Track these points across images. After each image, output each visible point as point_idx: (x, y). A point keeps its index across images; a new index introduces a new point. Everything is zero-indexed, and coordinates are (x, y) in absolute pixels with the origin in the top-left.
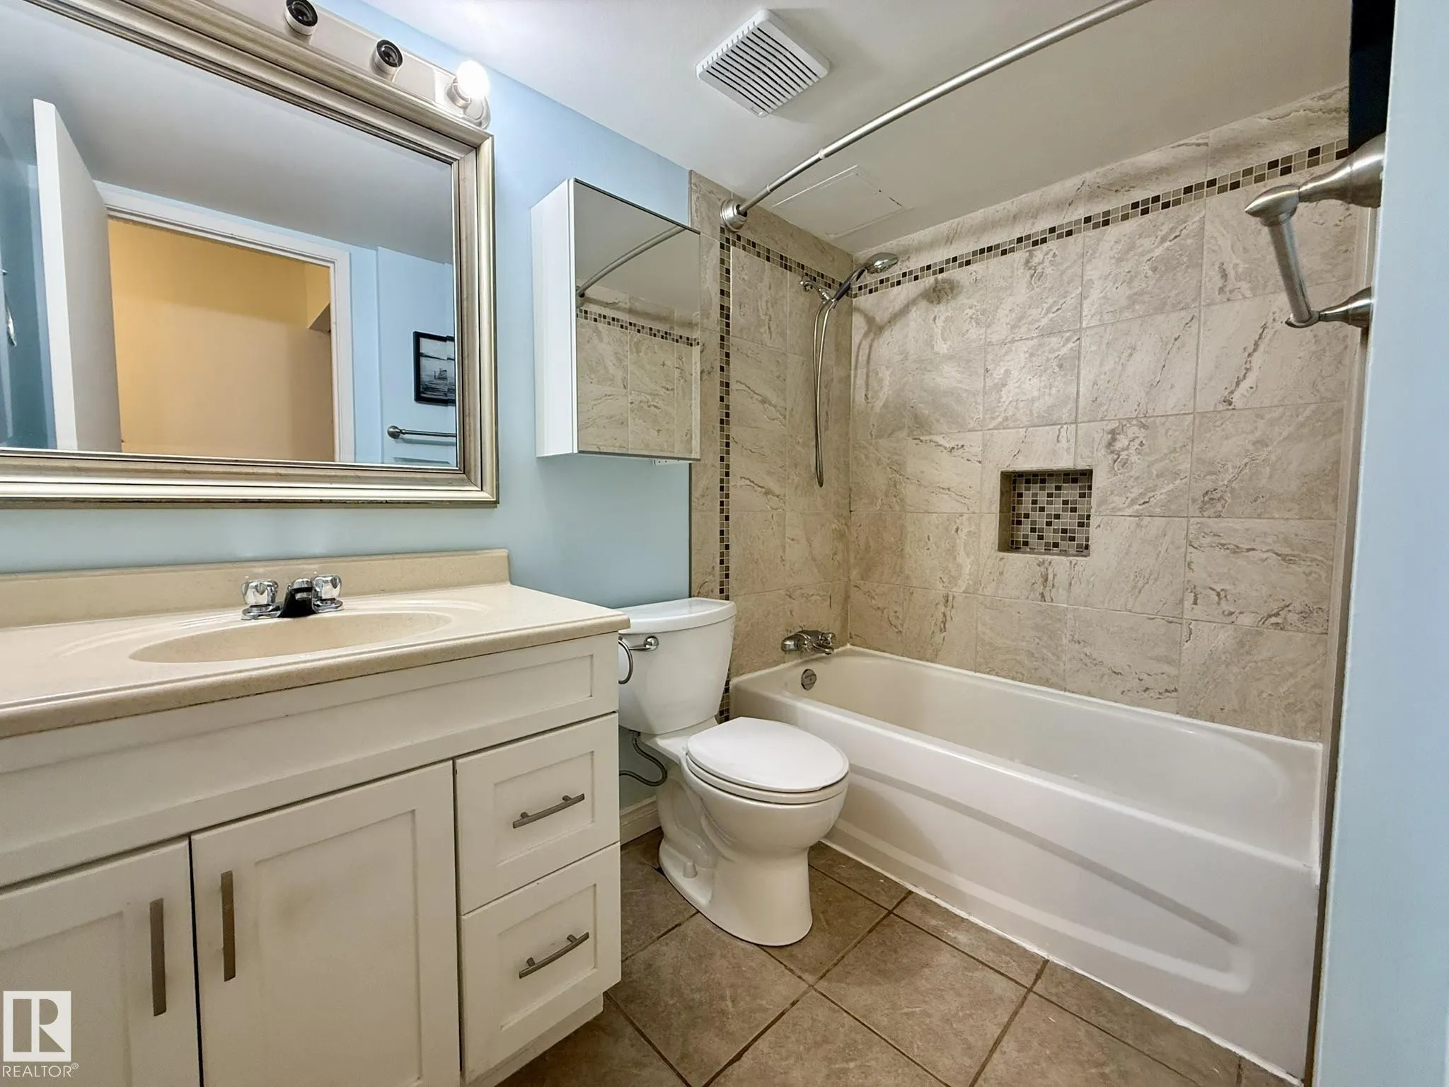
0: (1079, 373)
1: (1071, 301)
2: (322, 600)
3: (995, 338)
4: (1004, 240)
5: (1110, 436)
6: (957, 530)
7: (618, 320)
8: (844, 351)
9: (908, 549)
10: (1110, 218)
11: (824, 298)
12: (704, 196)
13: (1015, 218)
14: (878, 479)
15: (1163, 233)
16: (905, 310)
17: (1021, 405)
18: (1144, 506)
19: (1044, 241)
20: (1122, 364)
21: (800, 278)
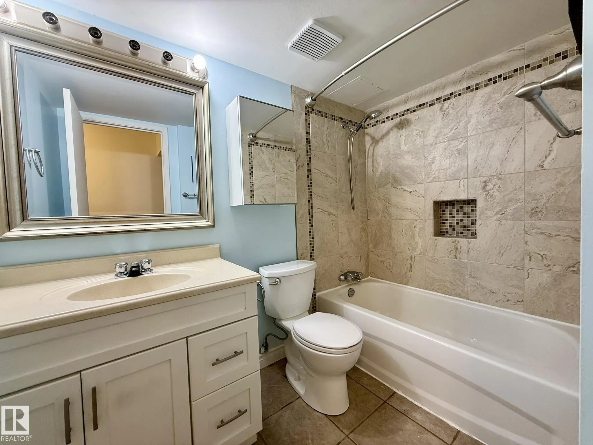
0: (467, 156)
1: (462, 124)
2: (145, 269)
3: (428, 143)
4: (430, 100)
5: (484, 184)
6: (415, 227)
7: (270, 145)
8: (362, 152)
9: (393, 235)
10: (479, 86)
11: (351, 131)
12: (297, 95)
13: (435, 90)
14: (379, 206)
15: (505, 91)
16: (388, 133)
17: (441, 171)
18: (503, 215)
19: (448, 99)
20: (488, 151)
21: (341, 123)
